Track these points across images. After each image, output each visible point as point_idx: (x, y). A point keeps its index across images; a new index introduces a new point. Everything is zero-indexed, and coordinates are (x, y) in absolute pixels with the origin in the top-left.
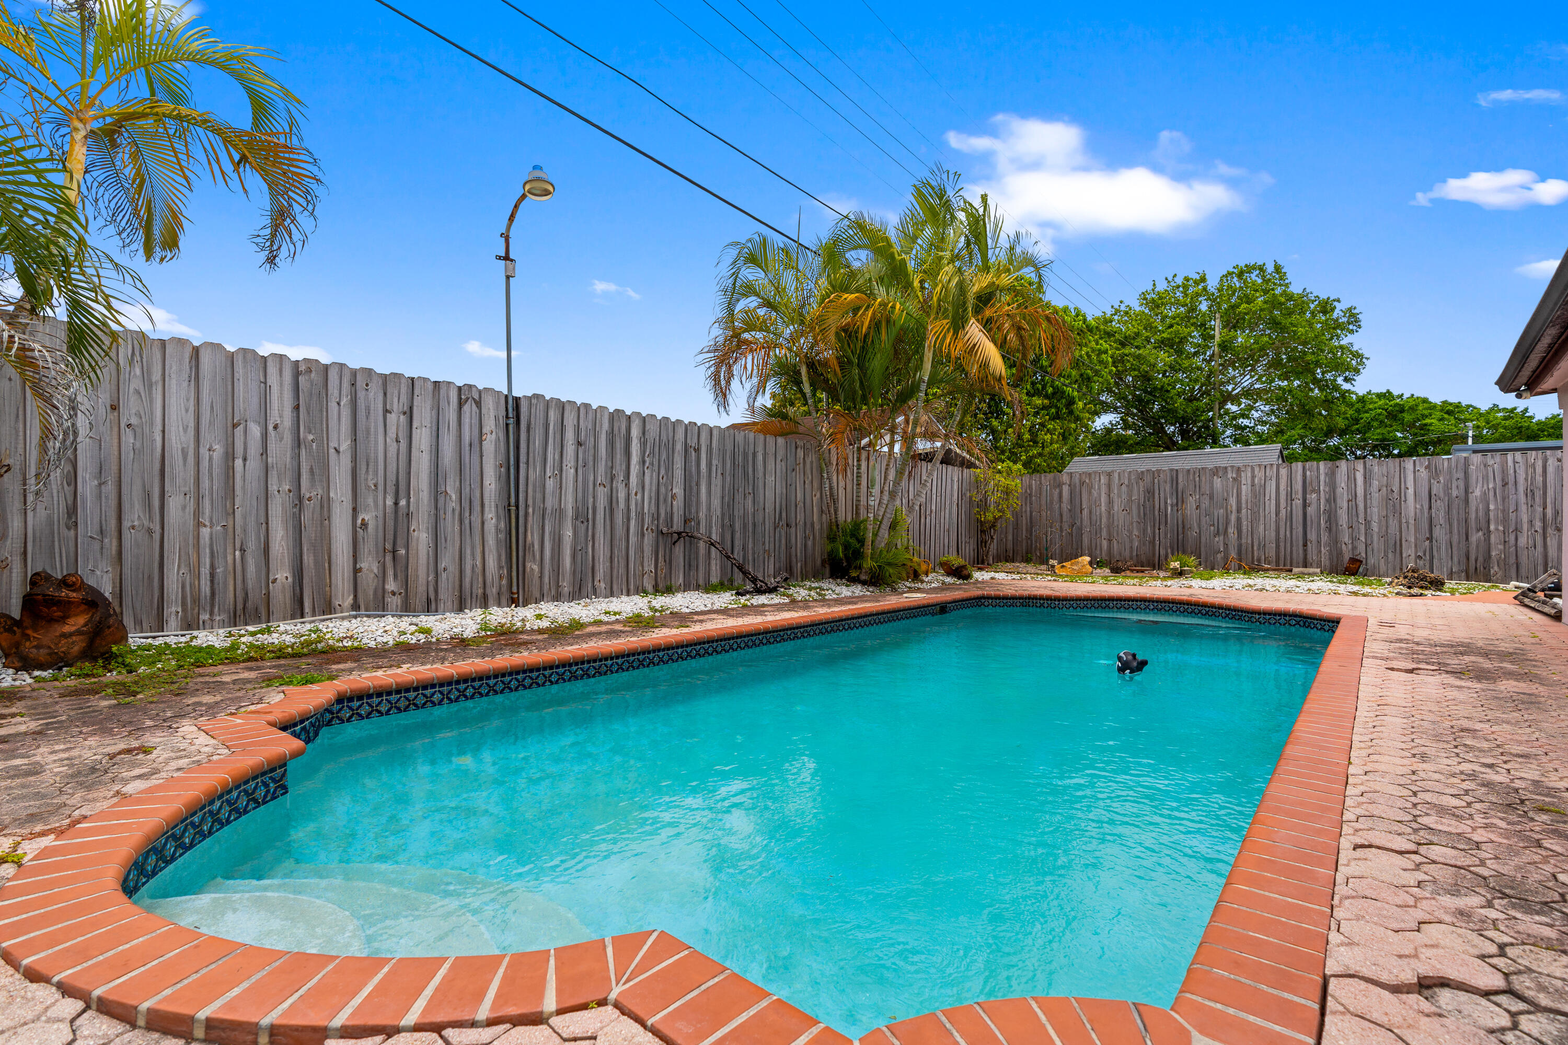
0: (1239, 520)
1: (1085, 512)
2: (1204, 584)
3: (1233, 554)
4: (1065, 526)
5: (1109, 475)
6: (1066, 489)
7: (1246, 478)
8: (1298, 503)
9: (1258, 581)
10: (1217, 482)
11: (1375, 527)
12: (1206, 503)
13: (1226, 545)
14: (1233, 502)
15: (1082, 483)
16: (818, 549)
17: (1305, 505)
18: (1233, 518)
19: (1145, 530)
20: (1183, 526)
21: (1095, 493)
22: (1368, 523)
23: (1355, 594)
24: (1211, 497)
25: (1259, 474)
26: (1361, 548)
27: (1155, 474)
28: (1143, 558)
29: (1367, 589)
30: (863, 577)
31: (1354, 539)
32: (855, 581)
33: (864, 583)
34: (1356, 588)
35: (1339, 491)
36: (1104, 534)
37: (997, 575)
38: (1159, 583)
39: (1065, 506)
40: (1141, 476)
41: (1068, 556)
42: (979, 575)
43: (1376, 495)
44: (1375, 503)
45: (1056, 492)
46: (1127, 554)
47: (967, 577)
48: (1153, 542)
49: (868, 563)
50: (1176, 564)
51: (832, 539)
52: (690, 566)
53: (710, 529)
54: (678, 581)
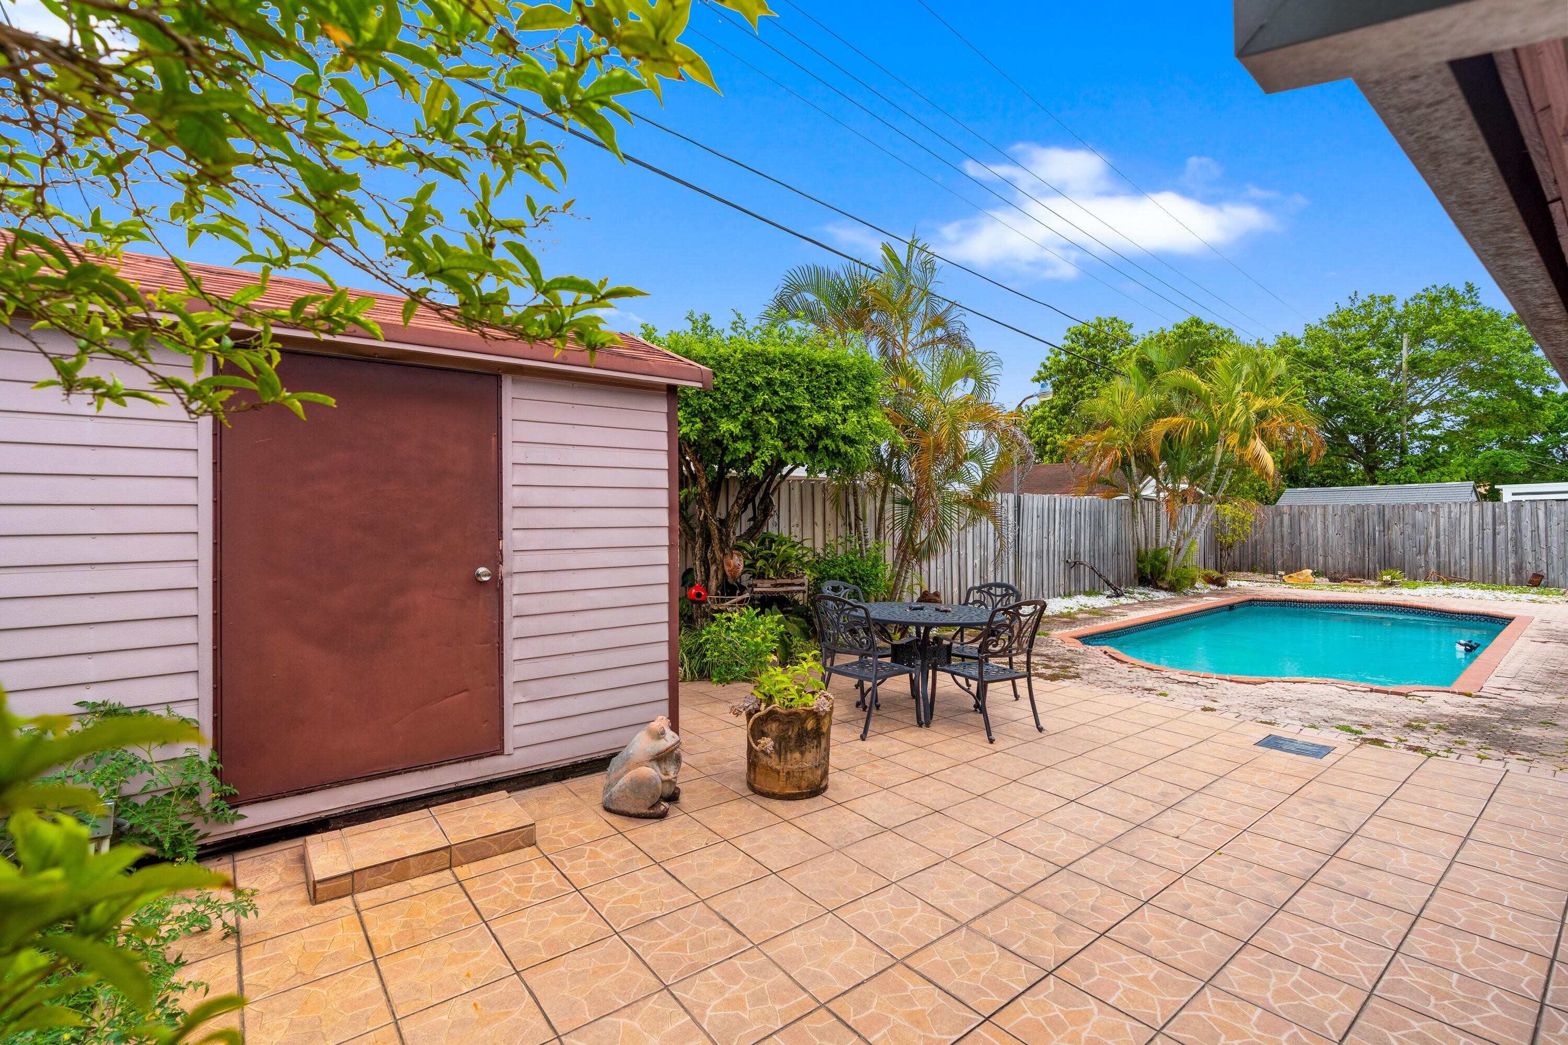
0: (1438, 544)
1: (1304, 535)
2: (1412, 592)
3: (1433, 569)
4: (1286, 546)
5: (1325, 507)
6: (1286, 518)
7: (1443, 512)
8: (1489, 532)
9: (1455, 590)
10: (1419, 515)
11: (1555, 551)
12: (1409, 530)
13: (1427, 562)
14: (1432, 530)
15: (1301, 514)
16: (1129, 567)
17: (1495, 533)
18: (1433, 542)
19: (1356, 550)
20: (1389, 548)
21: (1312, 521)
22: (1548, 548)
23: (1533, 601)
24: (1414, 526)
25: (1455, 510)
26: (1543, 567)
27: (1364, 508)
28: (1355, 570)
29: (1544, 598)
30: (1165, 586)
31: (1537, 559)
32: (1158, 588)
33: (1166, 590)
34: (1534, 597)
35: (1524, 524)
36: (1320, 551)
37: (1241, 583)
38: (1375, 590)
39: (1286, 529)
40: (1352, 509)
41: (1293, 568)
42: (1232, 584)
43: (1555, 528)
44: (1554, 533)
45: (1277, 520)
46: (1340, 567)
47: (1224, 585)
48: (1363, 559)
49: (1169, 577)
50: (1388, 578)
51: (1140, 559)
52: (1077, 580)
53: (1085, 558)
54: (1073, 589)
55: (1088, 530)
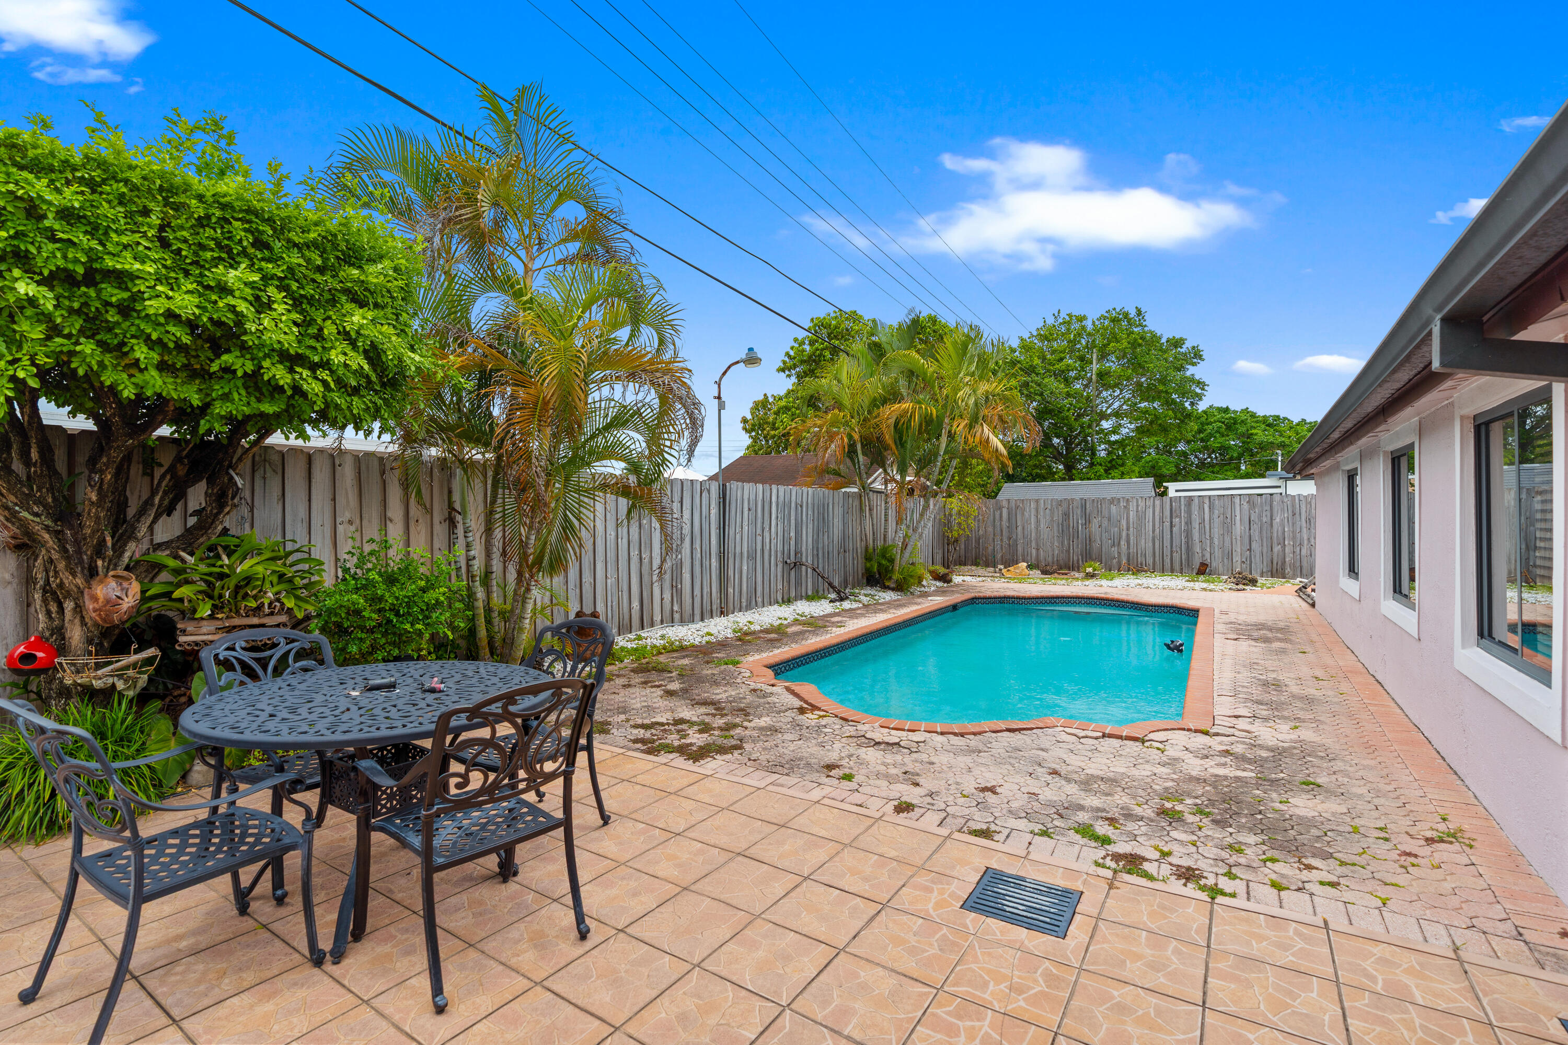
0: (1128, 535)
1: (1020, 529)
2: (1110, 583)
3: (1124, 561)
4: (1005, 539)
5: (1037, 501)
6: (1005, 511)
7: (1133, 506)
8: (1167, 524)
9: (1144, 580)
10: (1113, 508)
11: (1216, 541)
12: (1105, 523)
13: (1119, 553)
14: (1124, 523)
15: (1017, 507)
16: (856, 565)
17: (1171, 526)
18: (1124, 534)
19: (1063, 543)
20: (1089, 540)
21: (1026, 514)
22: (1211, 539)
23: (1205, 589)
24: (1109, 520)
25: (1142, 504)
26: (1208, 556)
27: (1070, 502)
28: (1061, 562)
29: (1212, 586)
30: (893, 586)
31: (1203, 550)
32: (885, 588)
33: (893, 589)
34: (1205, 585)
35: (1193, 516)
36: (1034, 545)
37: (966, 578)
38: (1080, 583)
39: (1005, 523)
40: (1060, 503)
41: (1010, 562)
42: (957, 579)
43: (1216, 520)
44: (1216, 525)
45: (997, 513)
46: (1050, 559)
47: (949, 581)
48: (1068, 551)
49: (896, 576)
50: (1090, 570)
51: (868, 558)
52: (798, 583)
53: (808, 558)
54: (793, 594)
55: (810, 526)
